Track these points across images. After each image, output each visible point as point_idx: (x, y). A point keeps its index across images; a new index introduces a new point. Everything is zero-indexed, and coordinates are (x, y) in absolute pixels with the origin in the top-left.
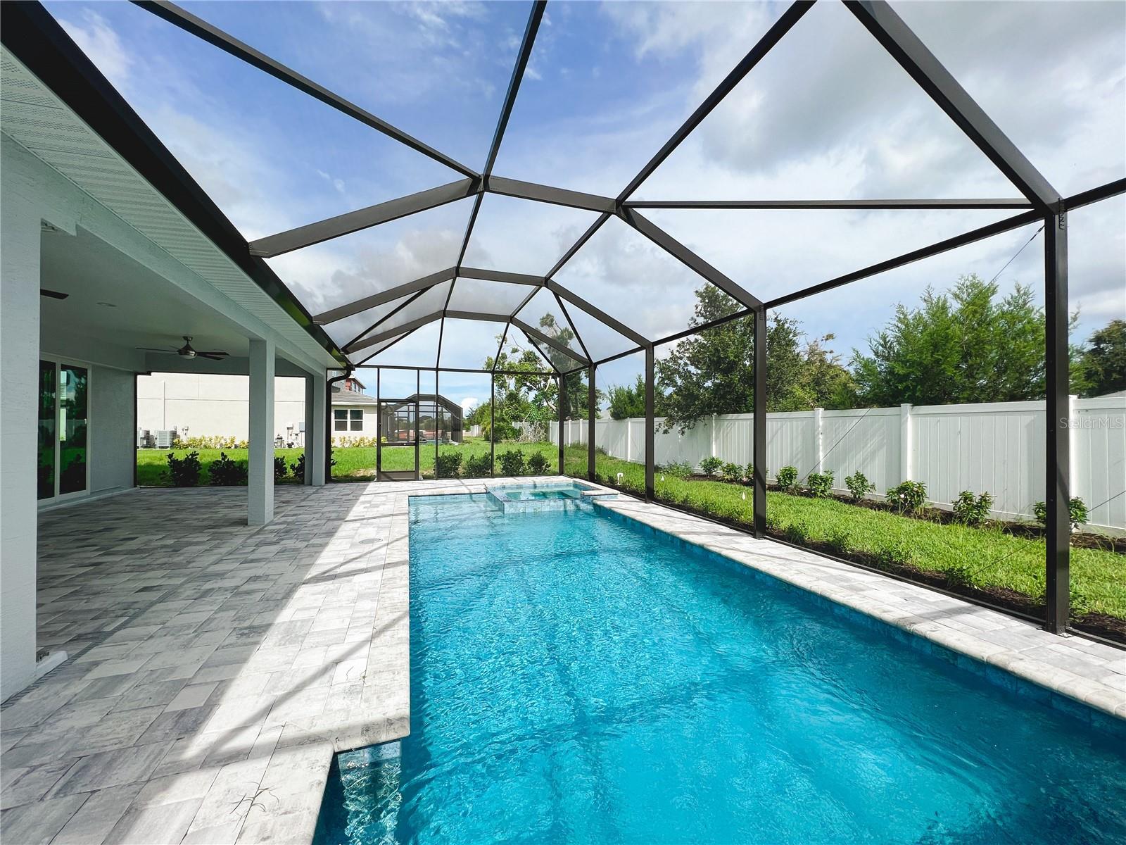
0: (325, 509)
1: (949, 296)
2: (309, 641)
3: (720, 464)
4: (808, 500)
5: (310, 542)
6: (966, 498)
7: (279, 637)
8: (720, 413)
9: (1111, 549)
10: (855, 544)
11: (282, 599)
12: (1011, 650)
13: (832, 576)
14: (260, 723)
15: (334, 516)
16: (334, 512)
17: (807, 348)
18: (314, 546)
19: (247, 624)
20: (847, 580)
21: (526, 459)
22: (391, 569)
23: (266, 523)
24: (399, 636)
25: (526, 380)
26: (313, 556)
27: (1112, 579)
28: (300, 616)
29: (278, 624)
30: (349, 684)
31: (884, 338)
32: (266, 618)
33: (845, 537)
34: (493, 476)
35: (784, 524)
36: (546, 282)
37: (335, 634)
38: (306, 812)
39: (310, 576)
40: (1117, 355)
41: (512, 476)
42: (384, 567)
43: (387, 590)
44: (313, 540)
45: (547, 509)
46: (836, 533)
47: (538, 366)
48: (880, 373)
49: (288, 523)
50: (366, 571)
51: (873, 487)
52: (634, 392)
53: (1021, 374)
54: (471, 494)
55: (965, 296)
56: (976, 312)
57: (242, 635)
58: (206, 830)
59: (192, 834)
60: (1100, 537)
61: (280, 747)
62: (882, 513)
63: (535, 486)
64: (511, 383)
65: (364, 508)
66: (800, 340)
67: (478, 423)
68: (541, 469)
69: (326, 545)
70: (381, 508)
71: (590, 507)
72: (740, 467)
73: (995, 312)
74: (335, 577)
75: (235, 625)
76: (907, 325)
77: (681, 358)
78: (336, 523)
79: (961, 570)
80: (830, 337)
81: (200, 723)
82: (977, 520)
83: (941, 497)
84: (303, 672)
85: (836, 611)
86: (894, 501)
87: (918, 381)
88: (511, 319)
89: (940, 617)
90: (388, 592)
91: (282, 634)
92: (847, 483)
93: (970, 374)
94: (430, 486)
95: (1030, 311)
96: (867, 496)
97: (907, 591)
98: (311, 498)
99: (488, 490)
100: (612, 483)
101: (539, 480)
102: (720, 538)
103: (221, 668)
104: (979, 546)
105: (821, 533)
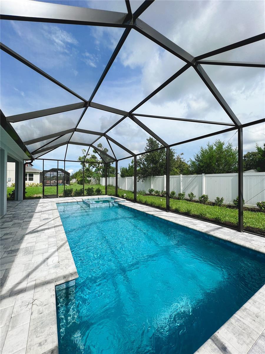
0: (26, 209)
1: (214, 145)
2: (35, 253)
3: (154, 190)
4: (179, 201)
5: (24, 220)
6: (218, 199)
7: (24, 253)
8: (153, 176)
9: (250, 211)
10: (193, 213)
11: (20, 240)
12: (231, 237)
13: (188, 221)
14: (26, 280)
15: (30, 211)
16: (30, 210)
17: (177, 157)
18: (26, 221)
19: (9, 249)
20: (192, 222)
21: (94, 190)
22: (57, 227)
23: (4, 215)
24: (67, 248)
25: (92, 164)
26: (27, 225)
27: (250, 218)
28: (29, 245)
29: (21, 248)
30: (54, 265)
31: (197, 155)
32: (16, 247)
33: (190, 211)
34: (84, 196)
35: (174, 208)
36: (104, 135)
37: (43, 250)
38: (52, 304)
39: (28, 232)
40: (249, 161)
41: (90, 196)
42: (55, 227)
43: (58, 234)
44: (25, 219)
45: (104, 206)
46: (188, 209)
47: (96, 160)
48: (197, 165)
49: (13, 214)
50: (48, 229)
51: (195, 196)
52: (128, 169)
53: (230, 166)
54: (77, 202)
55: (217, 145)
56: (219, 149)
57: (9, 253)
58: (18, 315)
59: (14, 317)
60: (247, 208)
61: (36, 286)
62: (197, 203)
63: (99, 199)
64: (87, 165)
65: (41, 208)
66: (175, 155)
67: (75, 178)
68: (99, 193)
69: (30, 221)
70: (47, 208)
71: (117, 205)
72: (160, 192)
73: (224, 150)
74: (37, 231)
75: (5, 250)
76: (203, 152)
77: (142, 159)
78: (32, 213)
79: (219, 218)
80: (182, 154)
81: (4, 283)
82: (220, 204)
83: (212, 199)
84: (36, 263)
85: (190, 231)
86: (200, 200)
87: (206, 168)
88: (91, 145)
89: (215, 230)
90: (59, 235)
91: (24, 252)
92: (189, 195)
93: (218, 166)
94: (62, 200)
95: (232, 150)
96: (194, 199)
97: (207, 224)
98: (19, 205)
99: (84, 200)
100: (123, 197)
101: (100, 197)
102: (157, 212)
103: (5, 265)
104: (222, 211)
105: (184, 210)
